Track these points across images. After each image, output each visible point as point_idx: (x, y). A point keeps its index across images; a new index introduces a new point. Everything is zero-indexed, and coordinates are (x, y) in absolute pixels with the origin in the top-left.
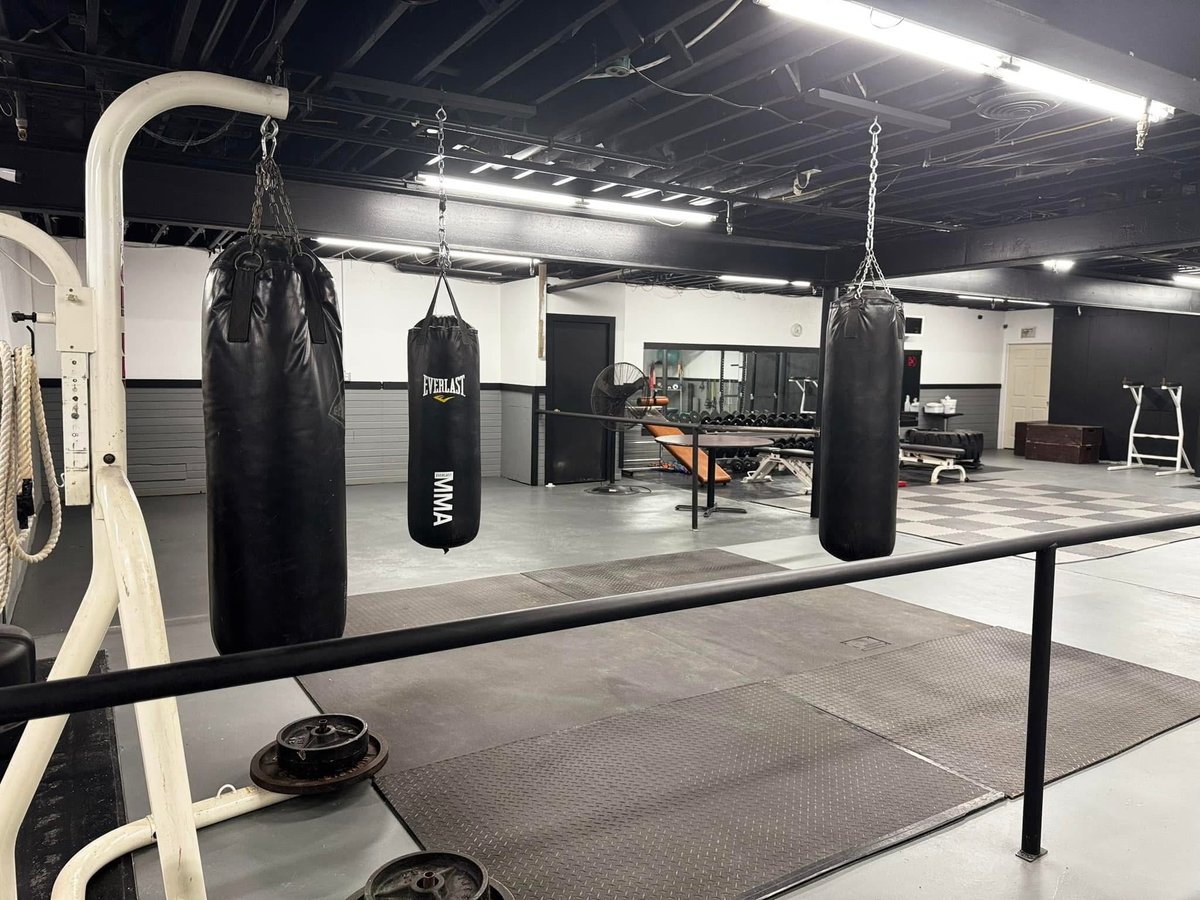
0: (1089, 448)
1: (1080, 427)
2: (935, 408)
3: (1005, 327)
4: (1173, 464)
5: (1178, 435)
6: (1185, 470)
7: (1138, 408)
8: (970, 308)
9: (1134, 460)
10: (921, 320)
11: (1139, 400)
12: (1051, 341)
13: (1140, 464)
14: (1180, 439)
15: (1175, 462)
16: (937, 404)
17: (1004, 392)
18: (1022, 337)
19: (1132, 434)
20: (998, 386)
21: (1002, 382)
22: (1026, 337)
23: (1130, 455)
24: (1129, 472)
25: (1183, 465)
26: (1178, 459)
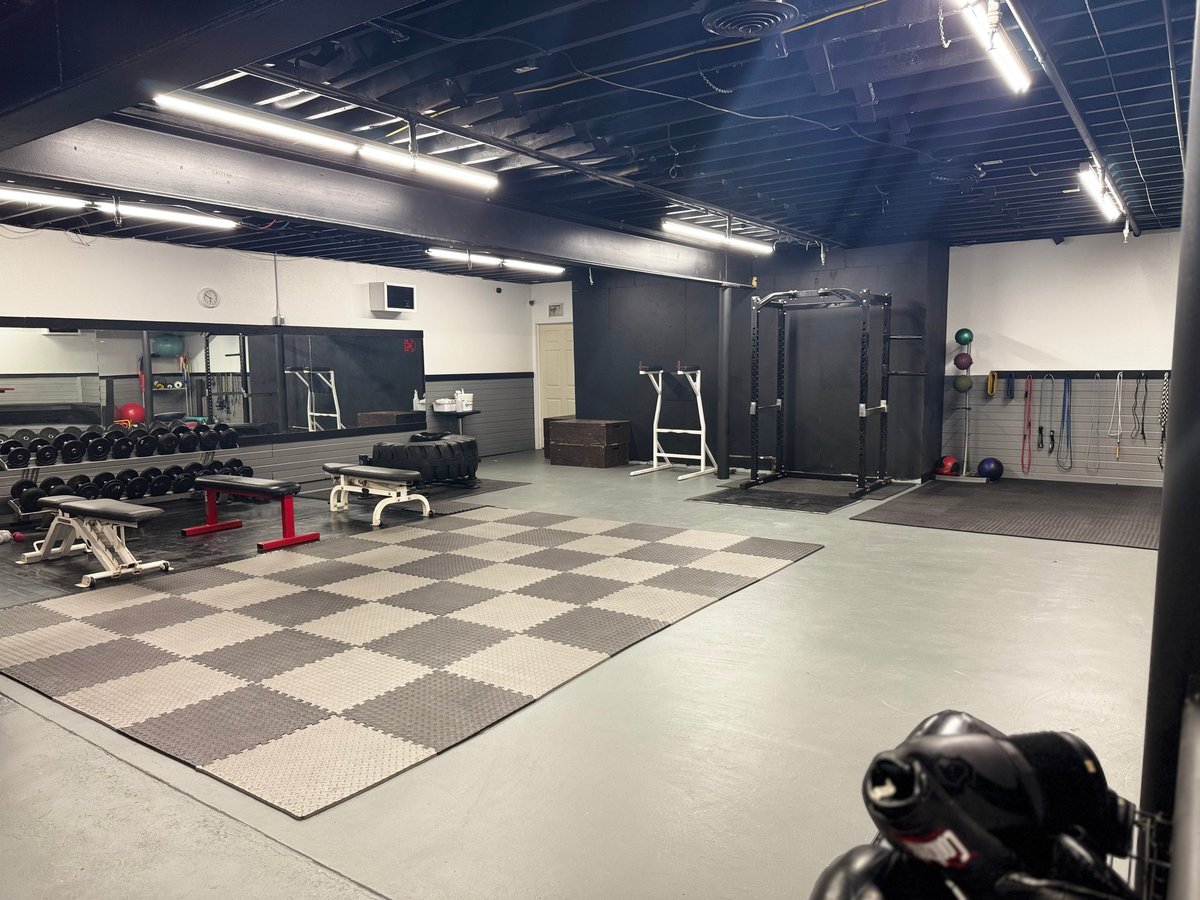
0: (615, 448)
1: (603, 423)
2: (445, 406)
3: (532, 303)
4: (698, 462)
5: (700, 429)
6: (711, 470)
7: (660, 397)
8: (485, 277)
9: (661, 460)
10: (412, 289)
11: (659, 389)
12: (572, 320)
13: (668, 464)
14: (702, 433)
15: (700, 460)
16: (447, 401)
17: (537, 382)
18: (550, 315)
19: (656, 430)
20: (530, 375)
21: (534, 370)
22: (554, 315)
23: (656, 454)
24: (655, 475)
25: (708, 463)
26: (702, 458)
